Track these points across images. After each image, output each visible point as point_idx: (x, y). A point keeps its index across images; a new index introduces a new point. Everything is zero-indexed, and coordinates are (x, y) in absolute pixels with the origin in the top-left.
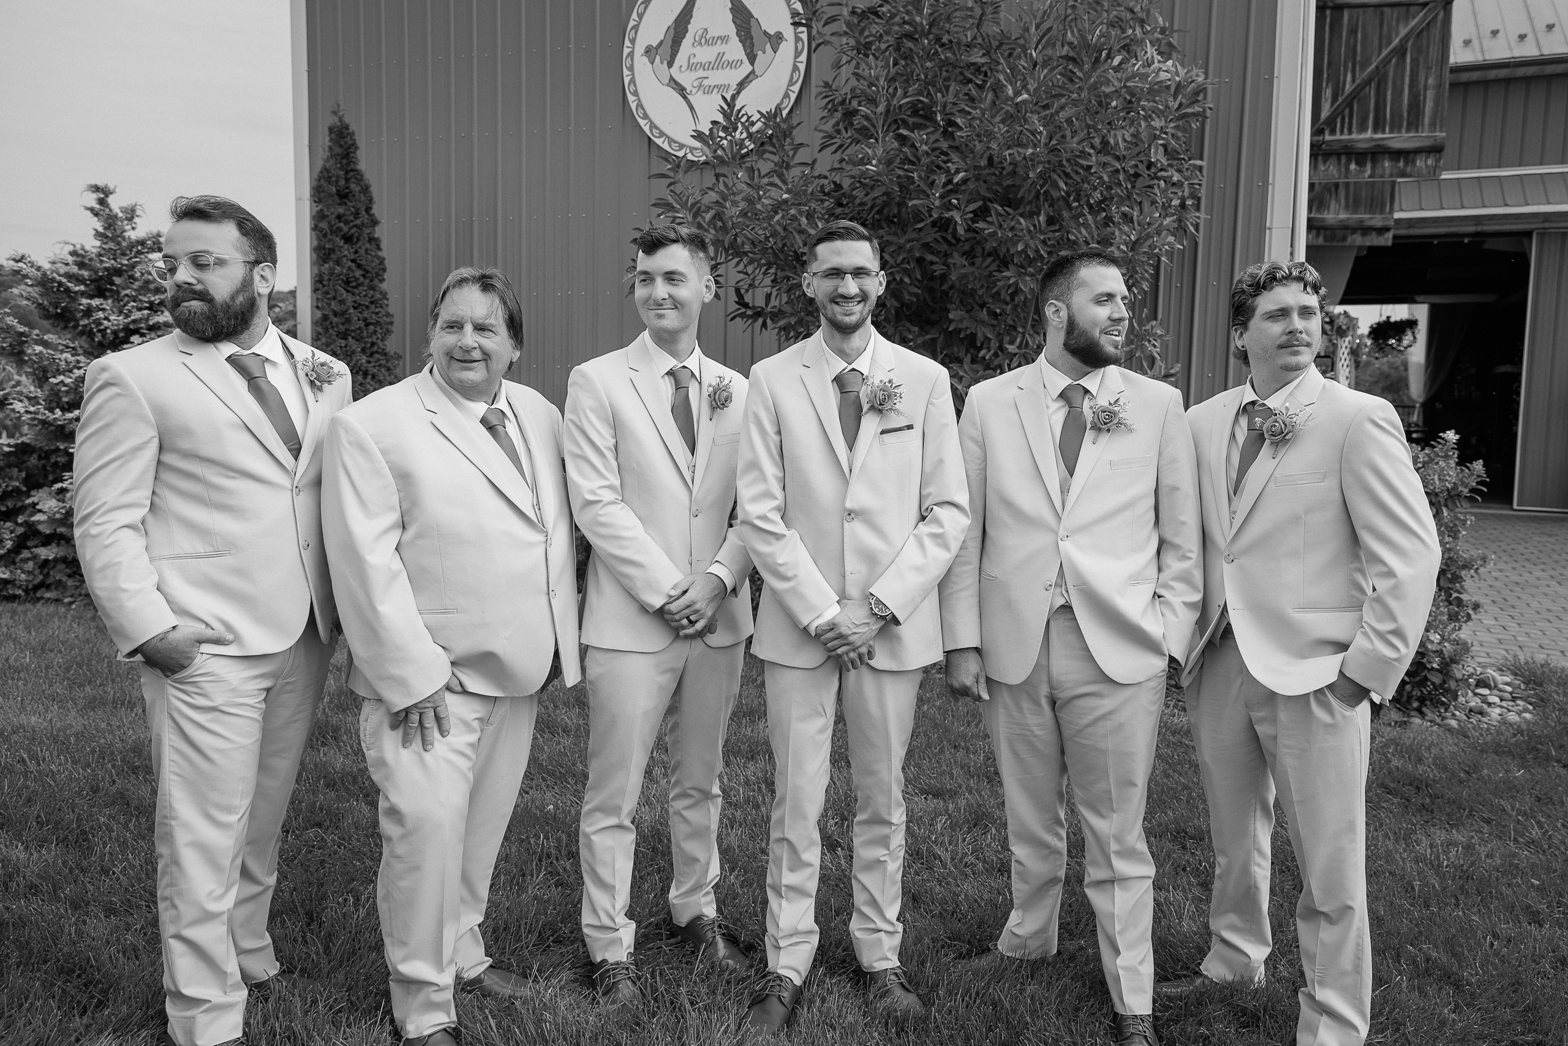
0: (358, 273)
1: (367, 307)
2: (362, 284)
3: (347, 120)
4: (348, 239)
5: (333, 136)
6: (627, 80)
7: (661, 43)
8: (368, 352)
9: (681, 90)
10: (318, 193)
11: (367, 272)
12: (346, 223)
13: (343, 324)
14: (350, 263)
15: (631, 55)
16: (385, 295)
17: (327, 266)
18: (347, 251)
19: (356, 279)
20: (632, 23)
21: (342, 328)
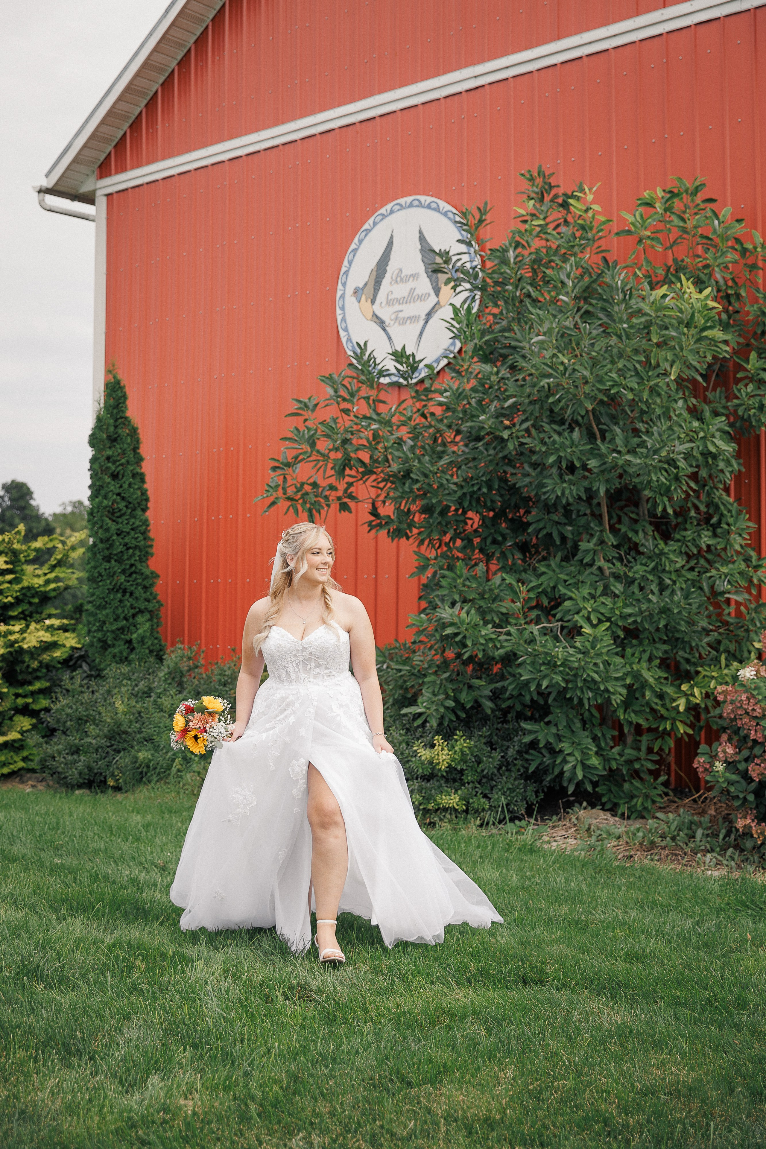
0: (121, 505)
1: (128, 533)
2: (124, 514)
3: (119, 377)
4: (115, 476)
5: (109, 390)
6: (339, 318)
7: (366, 284)
8: (128, 572)
9: (382, 323)
10: (94, 441)
11: (130, 503)
12: (114, 462)
13: (108, 549)
14: (115, 497)
15: (343, 296)
16: (146, 523)
17: (97, 500)
18: (113, 486)
19: (120, 510)
20: (344, 269)
21: (107, 553)
